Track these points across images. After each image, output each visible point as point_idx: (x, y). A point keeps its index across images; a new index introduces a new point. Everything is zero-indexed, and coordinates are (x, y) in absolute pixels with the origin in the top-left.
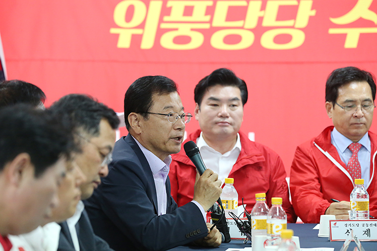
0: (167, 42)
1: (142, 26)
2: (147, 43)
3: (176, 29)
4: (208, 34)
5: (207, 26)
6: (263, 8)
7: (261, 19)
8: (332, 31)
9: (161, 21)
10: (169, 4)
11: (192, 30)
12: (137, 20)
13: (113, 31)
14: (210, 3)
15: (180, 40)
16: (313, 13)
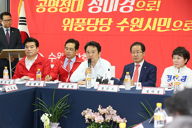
0: (75, 29)
1: (69, 25)
2: (71, 30)
3: (78, 26)
4: (85, 27)
5: (85, 25)
6: (100, 20)
7: (99, 23)
8: (117, 27)
9: (74, 24)
10: (76, 19)
11: (82, 26)
12: (68, 23)
13: (62, 26)
14: (86, 19)
15: (78, 29)
16: (112, 22)
